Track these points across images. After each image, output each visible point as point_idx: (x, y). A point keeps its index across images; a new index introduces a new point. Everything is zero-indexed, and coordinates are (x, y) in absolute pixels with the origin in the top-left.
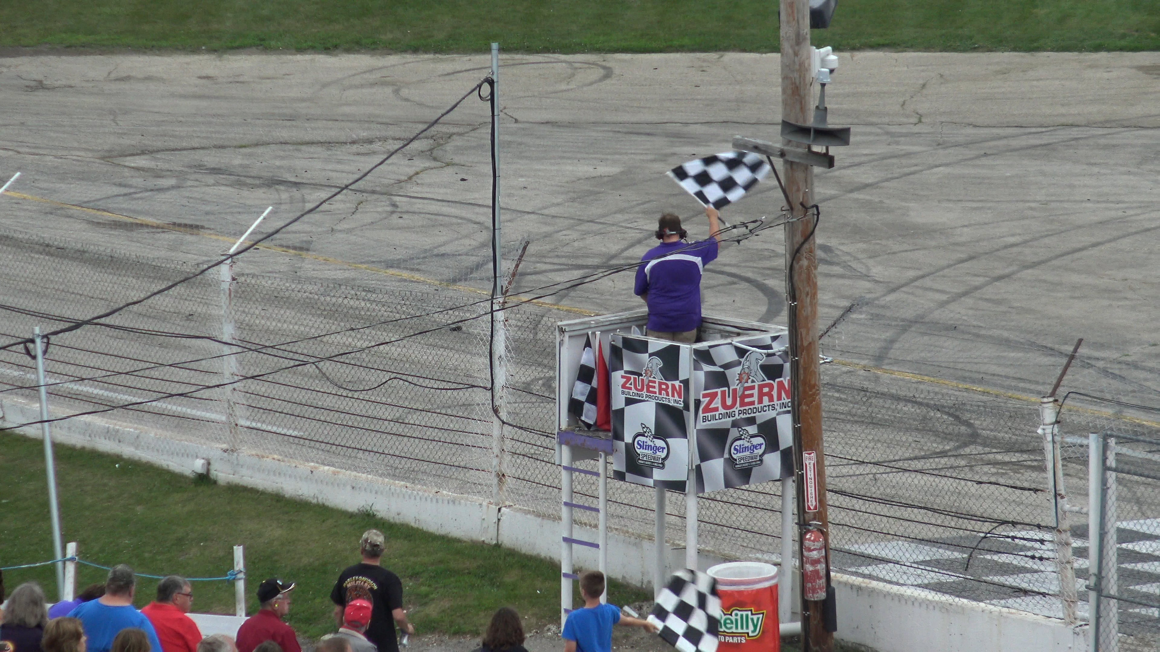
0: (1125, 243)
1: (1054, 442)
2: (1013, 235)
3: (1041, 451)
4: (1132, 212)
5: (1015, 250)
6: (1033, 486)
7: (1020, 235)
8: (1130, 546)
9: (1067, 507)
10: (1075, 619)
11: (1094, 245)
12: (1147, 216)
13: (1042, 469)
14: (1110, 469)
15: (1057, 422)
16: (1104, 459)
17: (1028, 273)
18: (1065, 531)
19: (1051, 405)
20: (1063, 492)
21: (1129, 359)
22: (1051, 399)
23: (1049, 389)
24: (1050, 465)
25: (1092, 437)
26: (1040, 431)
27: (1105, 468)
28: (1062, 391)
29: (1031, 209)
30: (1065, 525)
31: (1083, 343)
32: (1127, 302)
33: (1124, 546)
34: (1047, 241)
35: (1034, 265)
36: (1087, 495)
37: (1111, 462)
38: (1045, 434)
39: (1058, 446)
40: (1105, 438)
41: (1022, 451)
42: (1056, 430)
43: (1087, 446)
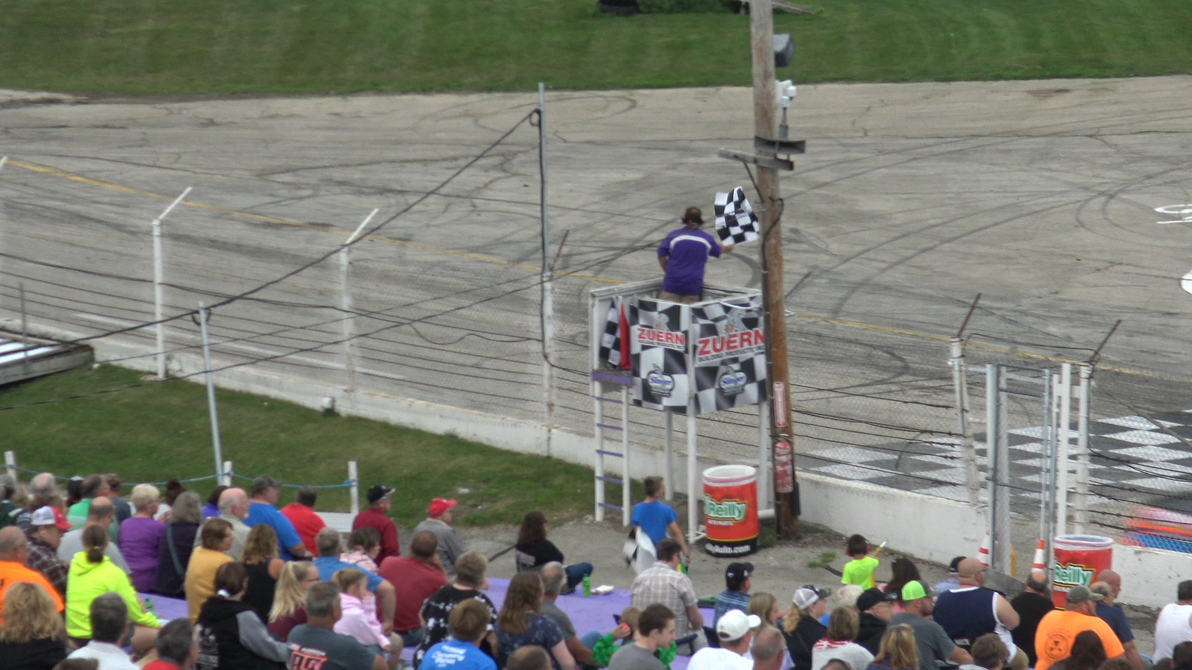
0: (1019, 223)
1: (960, 371)
2: (934, 218)
3: (950, 378)
4: (1024, 199)
5: (938, 229)
6: (946, 404)
7: (941, 218)
8: (1018, 447)
9: (971, 419)
10: (978, 502)
11: (996, 224)
12: (1034, 202)
13: (952, 391)
14: (1002, 390)
15: (963, 356)
16: (998, 382)
17: (946, 247)
18: (969, 437)
19: (958, 343)
20: (967, 408)
21: (1020, 308)
22: (957, 339)
23: (956, 331)
24: (957, 388)
25: (989, 366)
26: (950, 363)
27: (999, 389)
28: (966, 333)
29: (949, 198)
30: (969, 432)
31: (982, 296)
32: (1021, 267)
33: (1013, 447)
34: (959, 222)
35: (951, 240)
36: (985, 410)
37: (1003, 385)
38: (954, 365)
39: (963, 374)
40: (998, 367)
41: (941, 379)
42: (962, 363)
43: (985, 374)
